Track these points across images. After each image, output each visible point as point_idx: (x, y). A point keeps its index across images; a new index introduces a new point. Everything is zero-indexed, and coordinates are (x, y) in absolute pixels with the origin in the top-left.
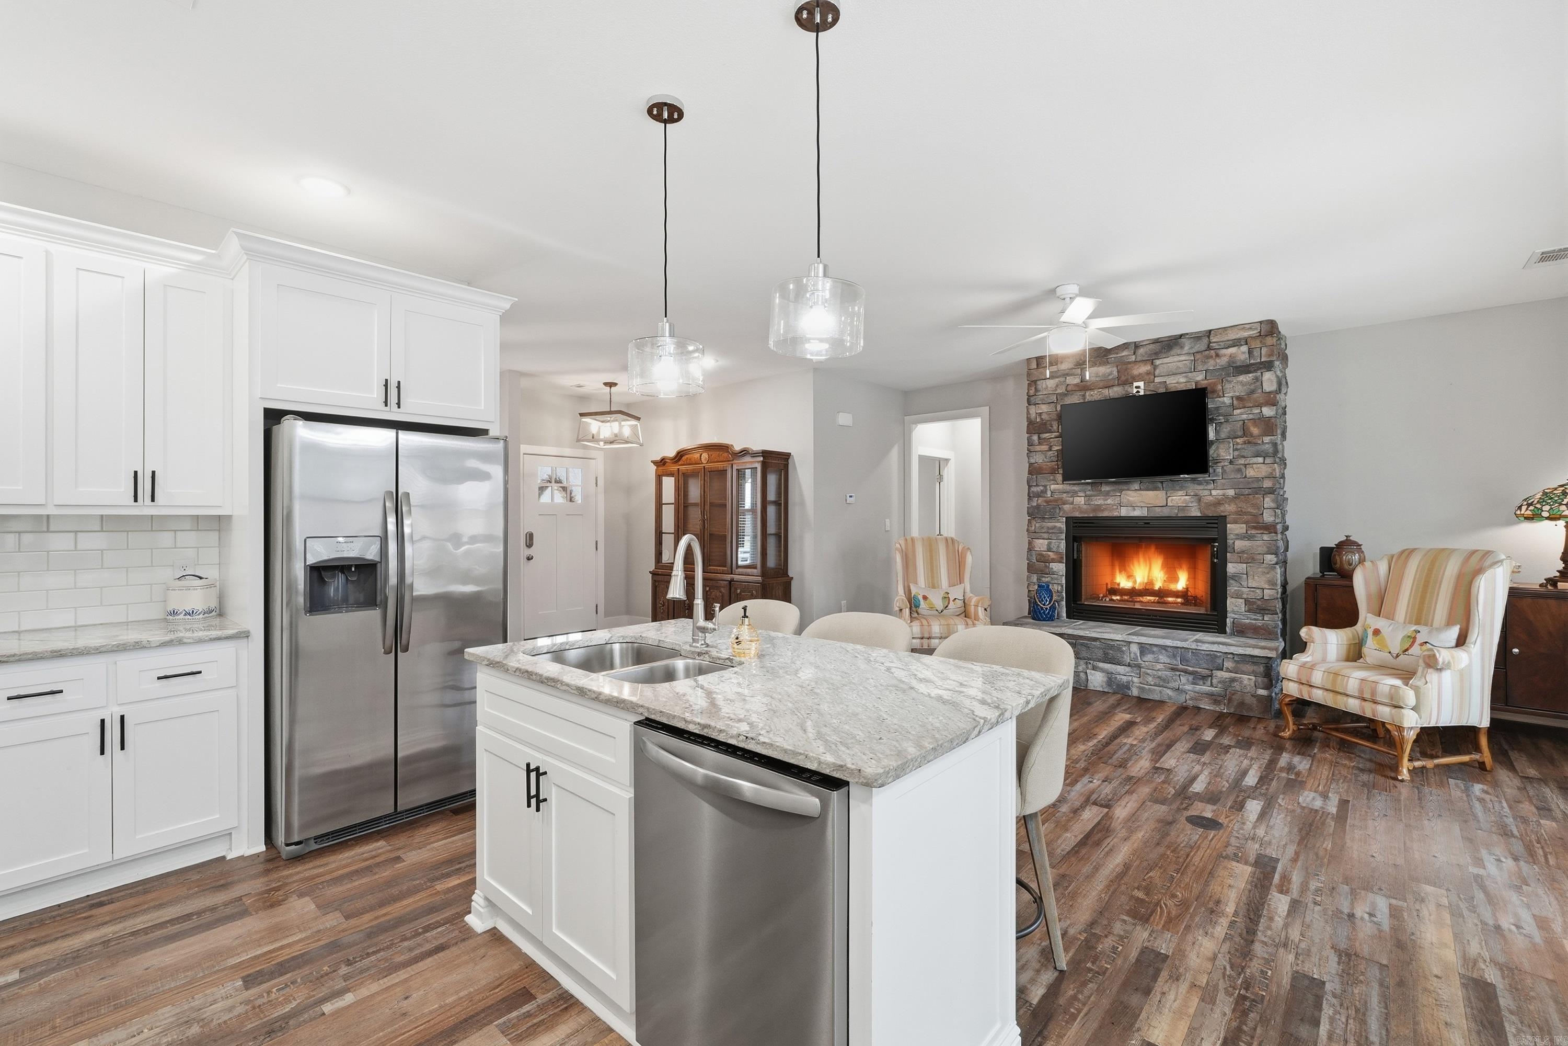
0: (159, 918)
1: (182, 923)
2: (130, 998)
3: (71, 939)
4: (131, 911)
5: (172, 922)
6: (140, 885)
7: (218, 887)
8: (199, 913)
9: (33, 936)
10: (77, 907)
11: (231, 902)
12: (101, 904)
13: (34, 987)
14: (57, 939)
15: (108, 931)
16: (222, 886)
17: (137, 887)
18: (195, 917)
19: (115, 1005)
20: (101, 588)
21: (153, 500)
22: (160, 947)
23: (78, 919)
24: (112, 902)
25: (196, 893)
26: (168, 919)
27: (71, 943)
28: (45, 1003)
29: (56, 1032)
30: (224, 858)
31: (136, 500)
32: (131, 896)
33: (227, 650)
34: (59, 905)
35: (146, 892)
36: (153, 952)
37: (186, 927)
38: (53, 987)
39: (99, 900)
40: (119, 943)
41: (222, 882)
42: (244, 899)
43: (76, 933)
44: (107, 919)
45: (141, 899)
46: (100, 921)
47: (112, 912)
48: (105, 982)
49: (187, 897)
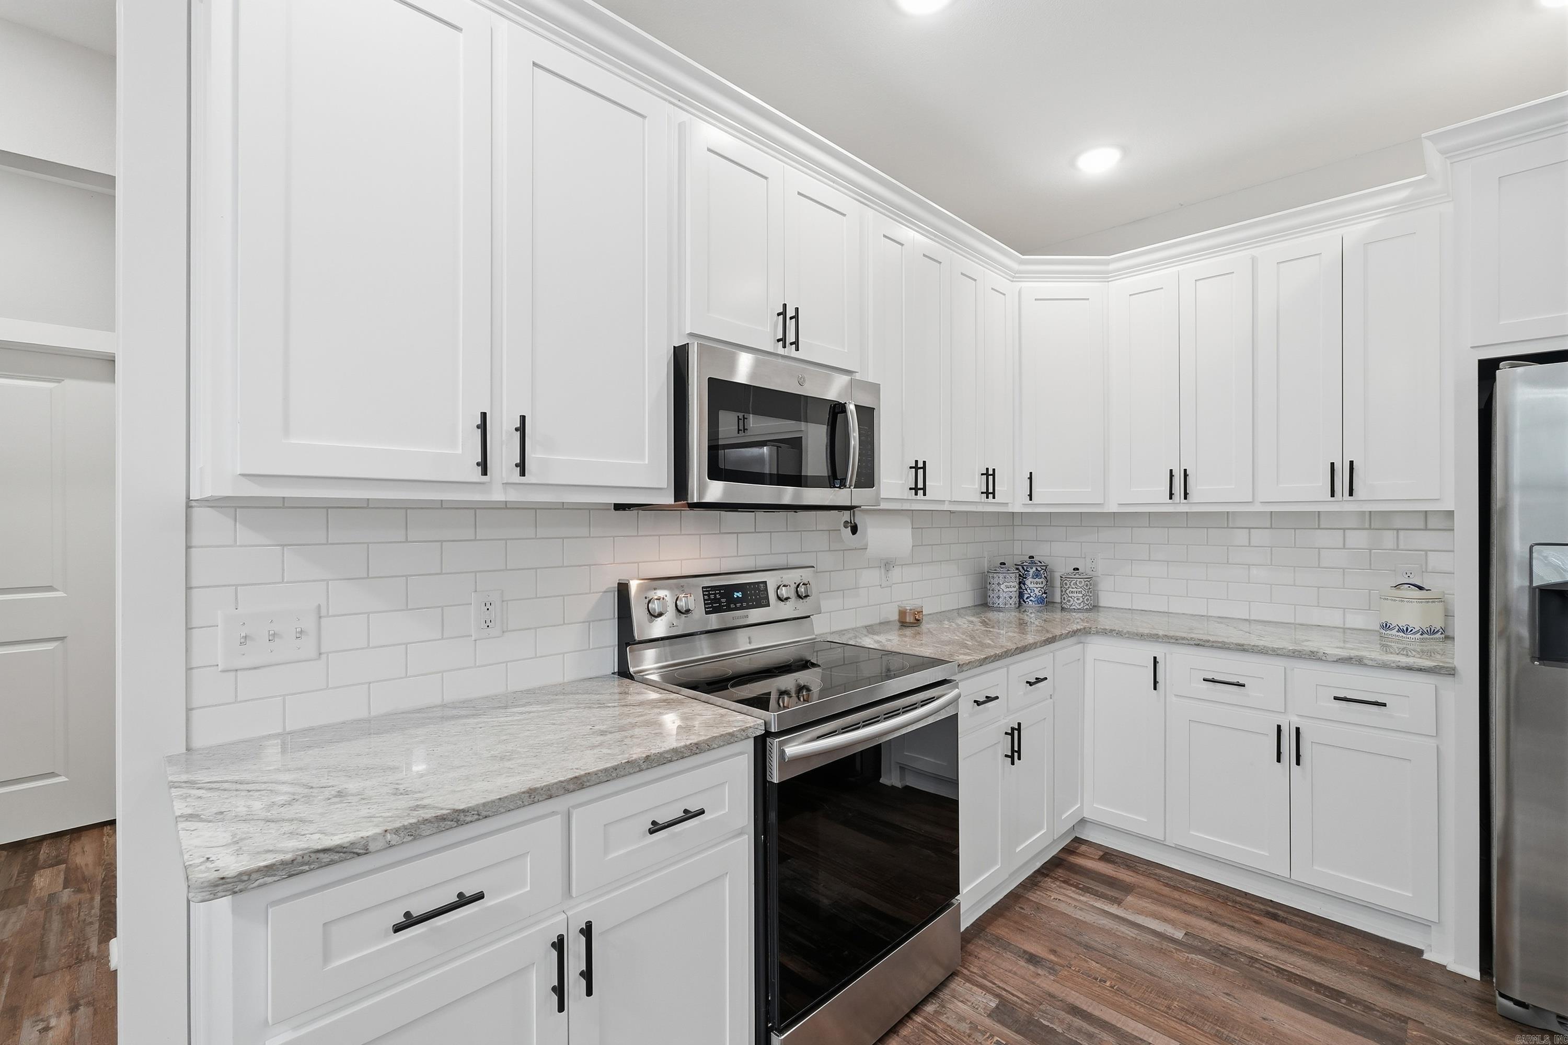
0: (1310, 972)
1: (1327, 996)
2: (1233, 1036)
3: (1232, 932)
4: (1293, 944)
5: (1320, 987)
6: (1317, 922)
7: (1392, 984)
8: (1351, 1000)
9: (1212, 909)
10: (1257, 905)
11: (1392, 1015)
12: (1275, 917)
13: (1185, 956)
14: (1224, 925)
15: (1263, 949)
16: (1396, 986)
17: (1314, 921)
18: (1344, 1001)
19: (1217, 1030)
20: (1319, 588)
21: (1351, 494)
22: (1290, 1005)
23: (1250, 918)
24: (1285, 923)
25: (1364, 973)
26: (1318, 980)
27: (1230, 937)
28: (1180, 978)
29: (1167, 1013)
30: (1421, 952)
31: (1333, 495)
32: (1304, 928)
33: (1424, 685)
34: (1246, 894)
35: (1318, 934)
36: (1281, 1005)
37: (1327, 1005)
38: (1193, 968)
39: (1276, 911)
40: (1262, 970)
41: (1399, 982)
42: (1411, 1025)
43: (1240, 931)
44: (1270, 936)
45: (1310, 938)
46: (1264, 933)
47: (1278, 933)
48: (1226, 999)
49: (1352, 971)
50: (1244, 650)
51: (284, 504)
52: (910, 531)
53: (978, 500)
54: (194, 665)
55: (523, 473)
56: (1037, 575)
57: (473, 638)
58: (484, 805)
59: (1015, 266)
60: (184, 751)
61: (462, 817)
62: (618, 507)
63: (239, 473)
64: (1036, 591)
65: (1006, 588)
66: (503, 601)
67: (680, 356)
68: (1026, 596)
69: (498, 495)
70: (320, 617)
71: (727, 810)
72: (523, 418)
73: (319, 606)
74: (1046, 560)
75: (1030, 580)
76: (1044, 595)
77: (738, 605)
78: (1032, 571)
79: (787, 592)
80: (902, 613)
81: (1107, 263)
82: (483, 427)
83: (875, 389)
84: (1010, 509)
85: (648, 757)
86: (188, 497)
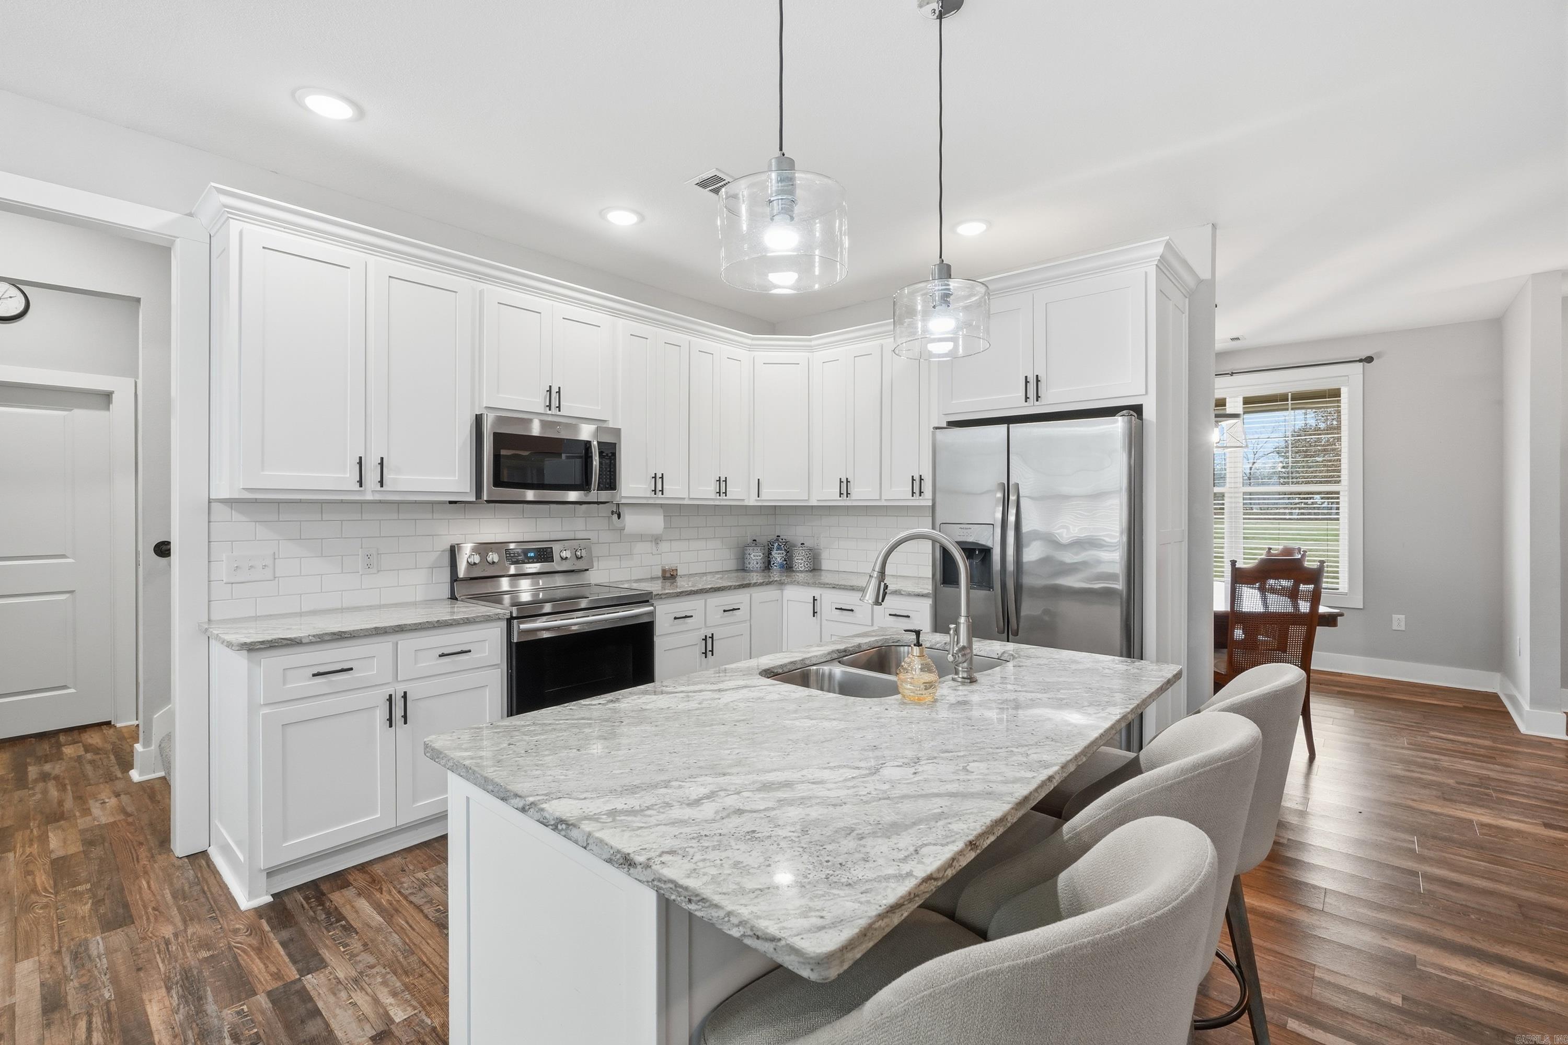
50: (853, 590)
51: (256, 501)
52: (662, 517)
53: (713, 497)
54: (212, 579)
55: (382, 486)
56: (779, 548)
57: (360, 573)
58: (354, 631)
59: (749, 342)
60: (207, 620)
61: (343, 635)
62: (451, 502)
63: (241, 487)
64: (779, 560)
65: (755, 557)
66: (378, 554)
67: (479, 419)
68: (772, 563)
69: (369, 497)
70: (275, 559)
71: (487, 654)
72: (382, 459)
73: (274, 553)
74: (788, 538)
75: (775, 551)
76: (785, 562)
77: (530, 561)
78: (776, 545)
79: (566, 554)
80: (664, 571)
81: (810, 340)
82: (360, 463)
83: (617, 432)
84: (746, 503)
85: (438, 621)
86: (209, 498)
